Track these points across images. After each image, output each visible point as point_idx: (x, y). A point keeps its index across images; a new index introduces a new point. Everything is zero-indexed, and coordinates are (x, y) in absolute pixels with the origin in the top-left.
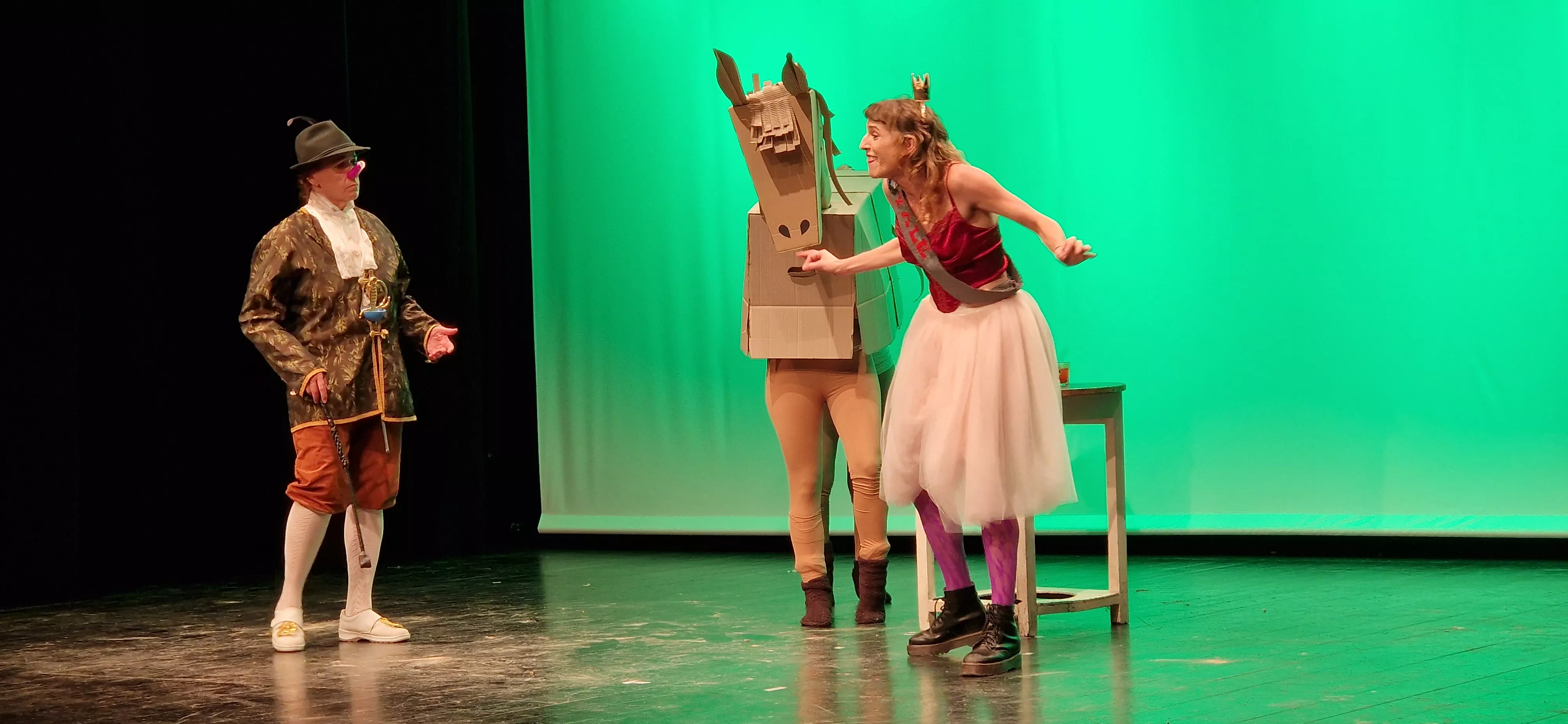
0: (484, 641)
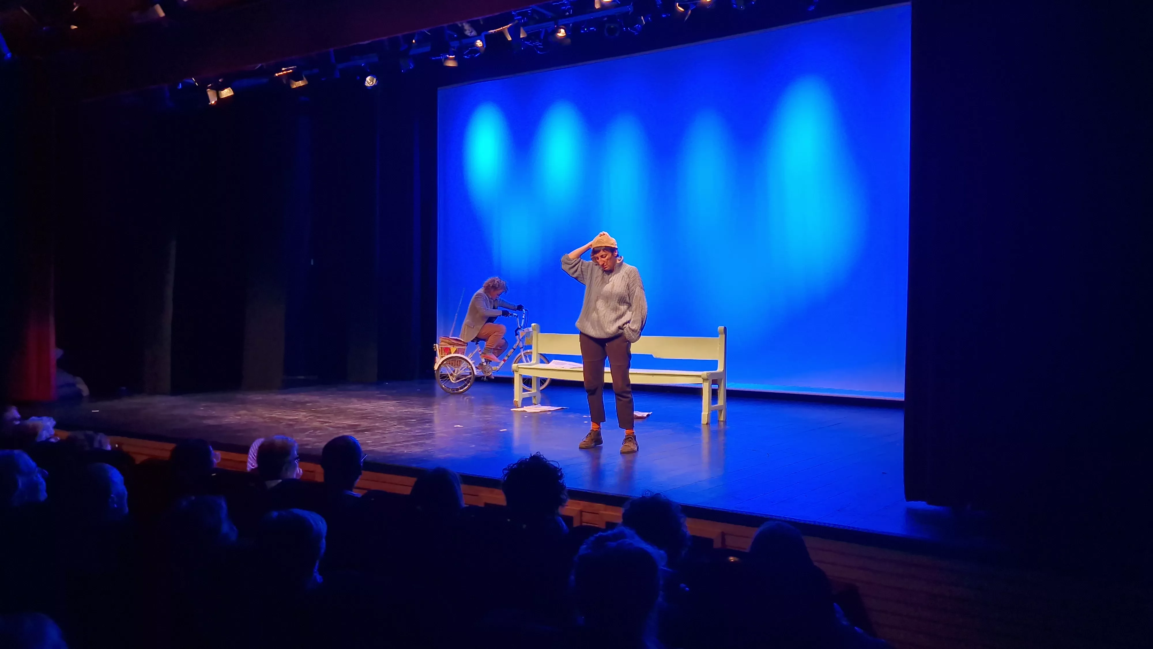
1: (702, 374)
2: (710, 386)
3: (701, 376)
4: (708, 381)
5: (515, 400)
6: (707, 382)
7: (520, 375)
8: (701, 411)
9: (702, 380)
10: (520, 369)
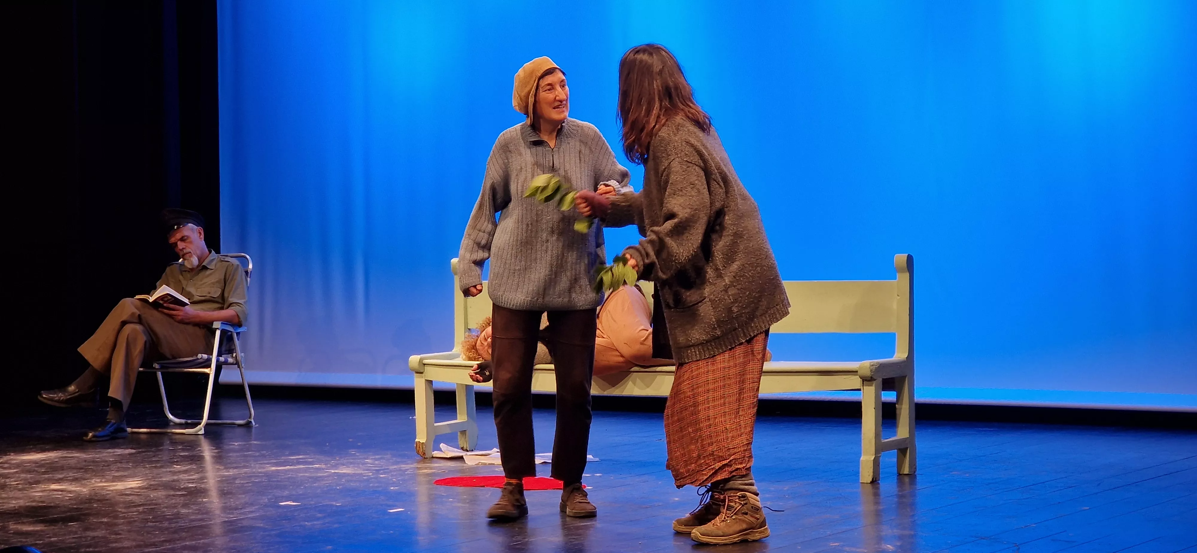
0: (172, 469)
1: (860, 368)
2: (878, 397)
3: (857, 372)
4: (874, 383)
5: (417, 440)
6: (872, 386)
7: (426, 380)
8: (859, 455)
9: (859, 380)
10: (426, 368)
